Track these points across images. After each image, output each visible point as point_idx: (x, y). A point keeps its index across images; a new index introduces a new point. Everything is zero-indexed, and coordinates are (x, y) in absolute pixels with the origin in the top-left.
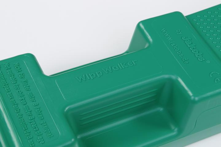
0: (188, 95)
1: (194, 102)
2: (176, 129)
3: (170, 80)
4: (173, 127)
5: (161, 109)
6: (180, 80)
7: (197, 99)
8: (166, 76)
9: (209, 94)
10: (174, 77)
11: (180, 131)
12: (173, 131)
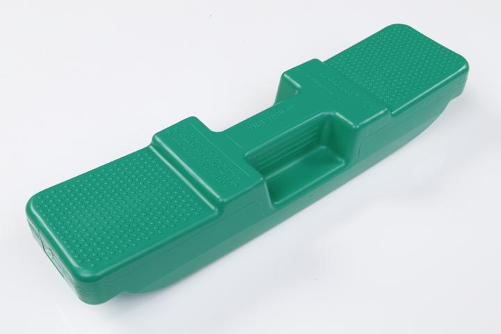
0: (349, 125)
1: (356, 130)
2: (343, 161)
3: (330, 117)
4: (340, 160)
5: (323, 147)
6: (337, 114)
7: (358, 127)
8: (326, 113)
9: (367, 120)
10: (332, 114)
11: (347, 162)
12: (340, 163)
